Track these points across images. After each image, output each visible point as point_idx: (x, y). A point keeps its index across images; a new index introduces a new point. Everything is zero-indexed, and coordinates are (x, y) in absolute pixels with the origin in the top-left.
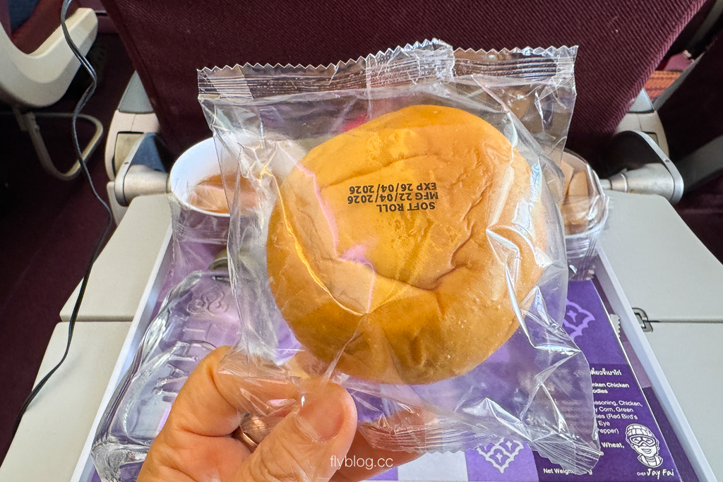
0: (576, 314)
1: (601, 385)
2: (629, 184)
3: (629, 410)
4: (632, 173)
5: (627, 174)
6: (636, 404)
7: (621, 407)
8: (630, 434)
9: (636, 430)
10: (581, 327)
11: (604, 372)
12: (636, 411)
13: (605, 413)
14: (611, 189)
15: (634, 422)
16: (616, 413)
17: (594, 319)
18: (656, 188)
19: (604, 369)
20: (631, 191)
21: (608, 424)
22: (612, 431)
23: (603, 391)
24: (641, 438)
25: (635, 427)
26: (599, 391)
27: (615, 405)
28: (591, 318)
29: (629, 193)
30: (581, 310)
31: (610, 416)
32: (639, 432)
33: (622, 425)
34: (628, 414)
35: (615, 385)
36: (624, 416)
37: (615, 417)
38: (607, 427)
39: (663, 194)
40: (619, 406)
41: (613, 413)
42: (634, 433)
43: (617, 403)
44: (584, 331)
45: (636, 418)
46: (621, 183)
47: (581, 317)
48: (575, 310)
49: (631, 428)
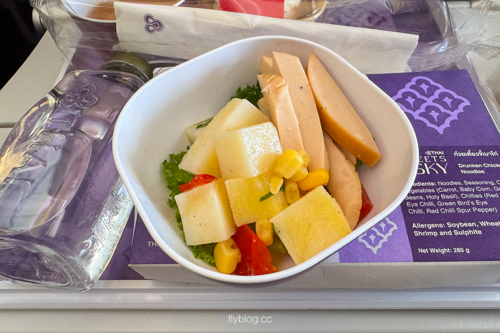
0: (451, 100)
10: (456, 112)
17: (470, 104)
28: (467, 103)
30: (456, 96)
44: (459, 115)
47: (456, 103)
48: (450, 96)
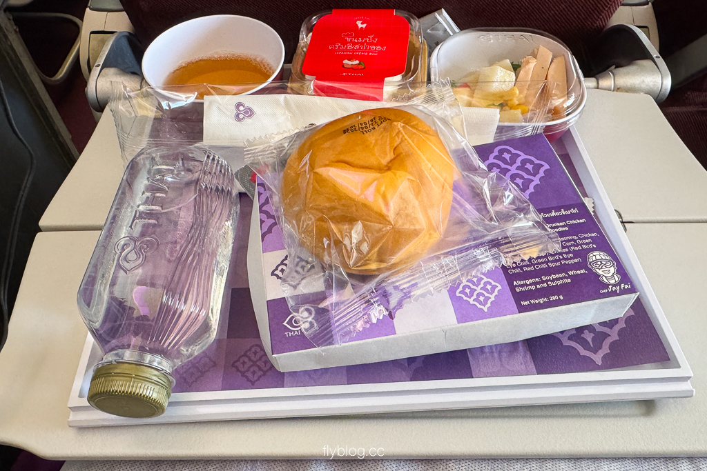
0: (532, 166)
1: (561, 224)
2: (616, 82)
3: (587, 241)
4: (621, 70)
5: (615, 71)
6: (593, 235)
7: (581, 239)
8: (591, 260)
9: (596, 256)
11: (563, 212)
12: (594, 240)
13: (568, 247)
14: (598, 88)
15: (593, 250)
16: (578, 245)
17: (549, 167)
18: (643, 86)
19: (563, 210)
20: (618, 89)
21: (572, 255)
22: (576, 261)
23: (564, 229)
24: (601, 262)
25: (594, 254)
26: (560, 229)
27: (576, 238)
29: (615, 92)
30: (536, 161)
31: (572, 248)
32: (598, 257)
33: (583, 254)
34: (587, 244)
35: (574, 222)
36: (585, 247)
37: (577, 248)
38: (571, 258)
39: (649, 93)
40: (579, 239)
41: (575, 246)
42: (594, 259)
43: (577, 236)
45: (594, 246)
46: (608, 82)
47: (537, 168)
48: (531, 162)
49: (591, 255)
